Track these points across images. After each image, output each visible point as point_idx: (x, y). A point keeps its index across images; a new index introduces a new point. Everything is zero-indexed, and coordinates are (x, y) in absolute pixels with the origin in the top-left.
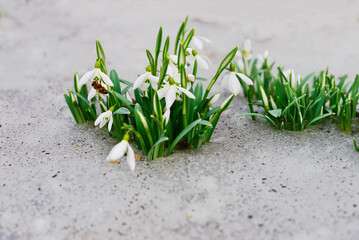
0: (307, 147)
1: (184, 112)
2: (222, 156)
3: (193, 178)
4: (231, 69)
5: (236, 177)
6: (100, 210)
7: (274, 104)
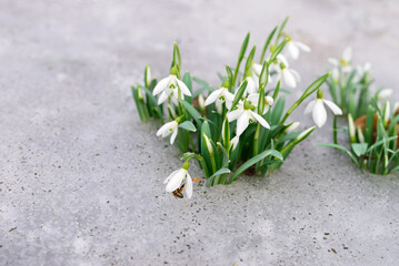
0: (384, 201)
1: (257, 136)
2: (287, 195)
3: (250, 218)
4: (319, 96)
5: (296, 226)
6: (144, 241)
7: (361, 136)
